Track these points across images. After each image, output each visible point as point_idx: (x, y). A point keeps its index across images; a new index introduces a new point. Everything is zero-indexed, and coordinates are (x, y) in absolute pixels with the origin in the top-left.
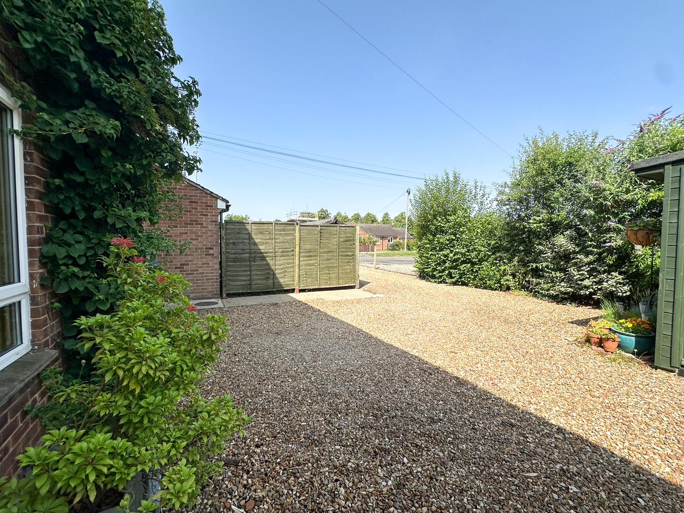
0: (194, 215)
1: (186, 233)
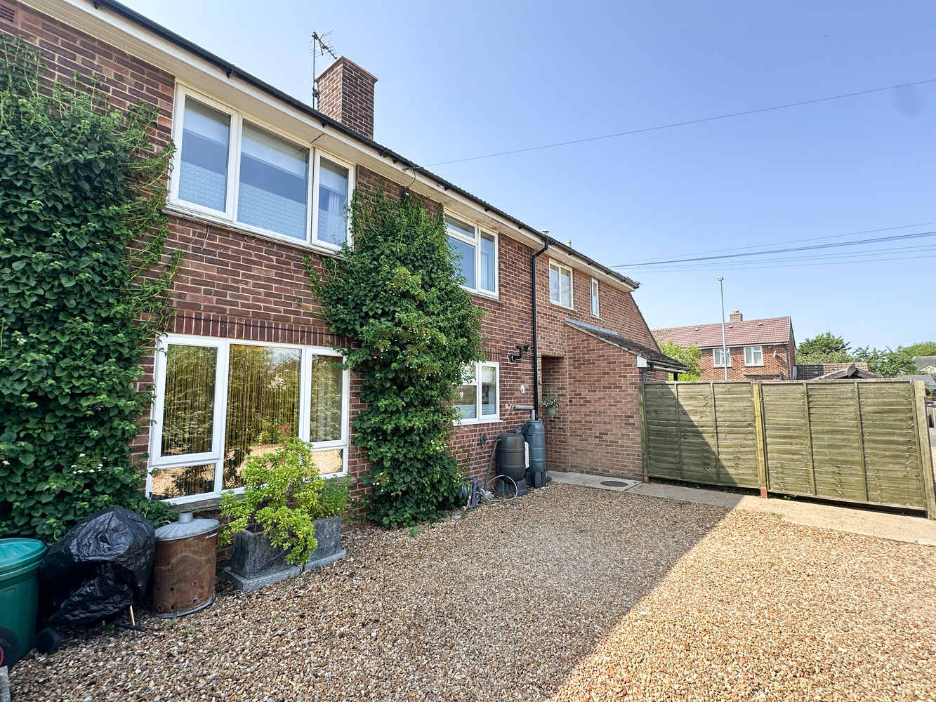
0: (612, 377)
1: (604, 398)
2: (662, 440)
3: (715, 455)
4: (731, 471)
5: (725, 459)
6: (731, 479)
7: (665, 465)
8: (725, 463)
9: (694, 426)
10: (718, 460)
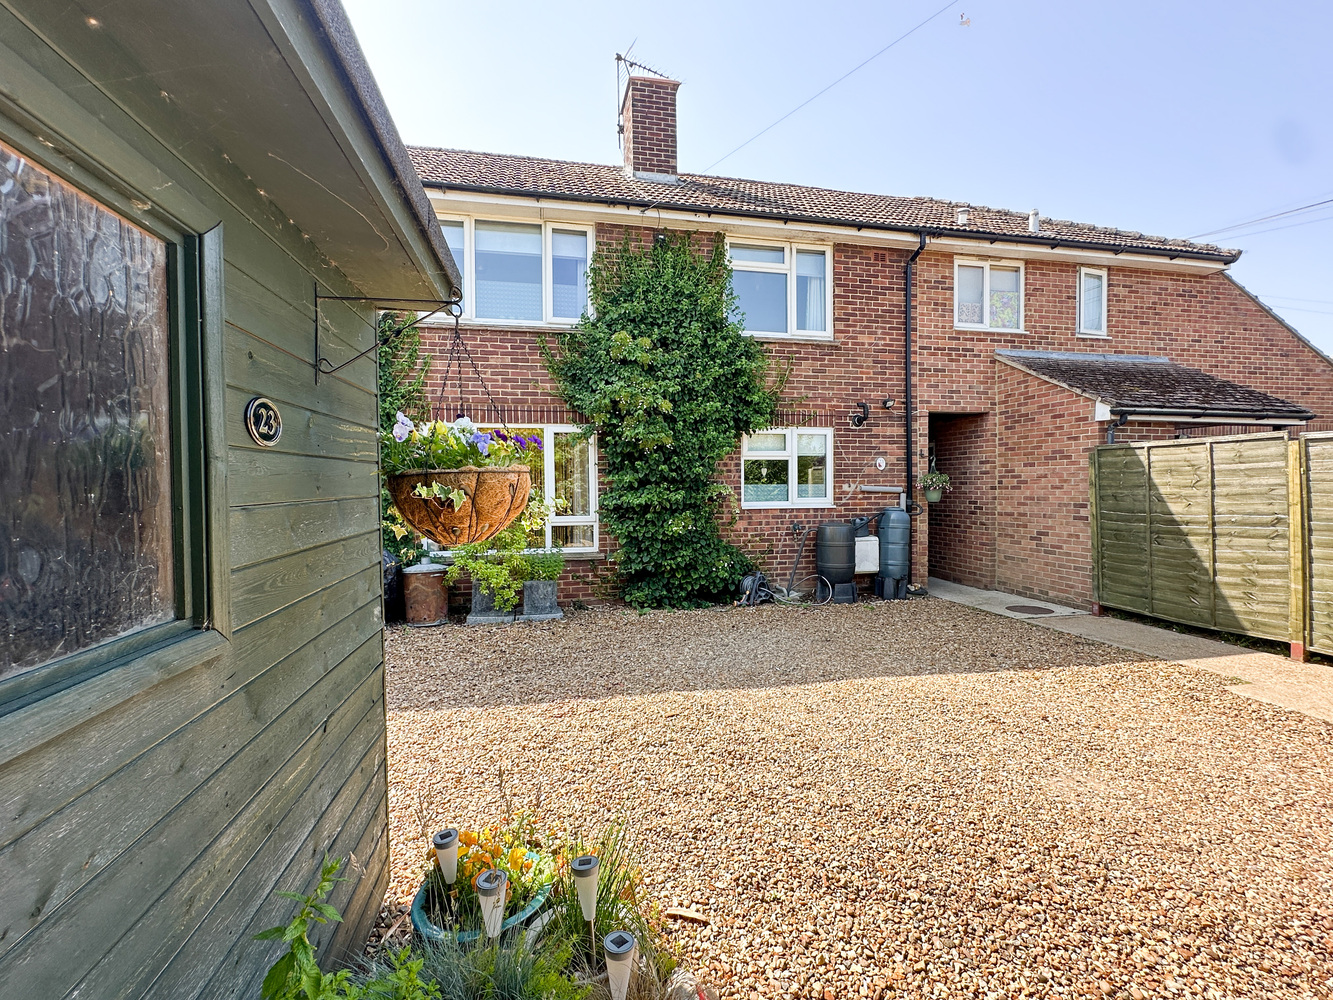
2: (1122, 546)
3: (1208, 574)
4: (1236, 606)
5: (1227, 584)
6: (1236, 620)
7: (1126, 589)
8: (1226, 592)
9: (1174, 522)
10: (1214, 583)
